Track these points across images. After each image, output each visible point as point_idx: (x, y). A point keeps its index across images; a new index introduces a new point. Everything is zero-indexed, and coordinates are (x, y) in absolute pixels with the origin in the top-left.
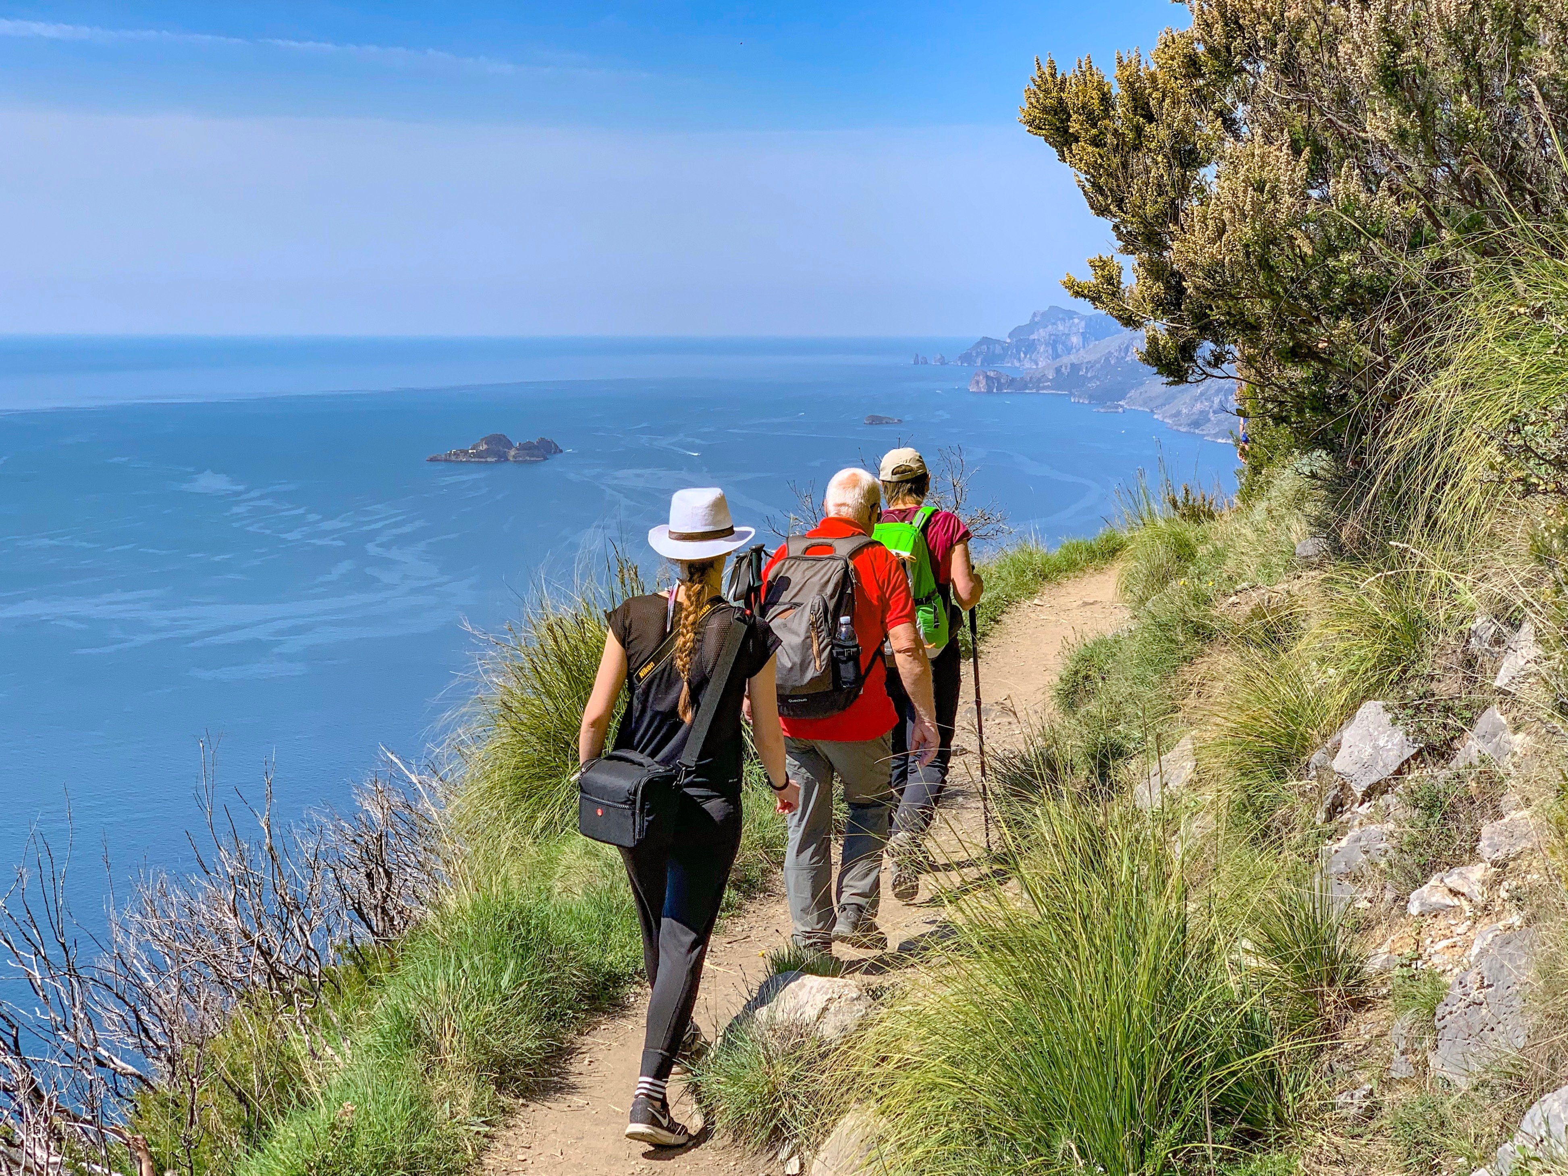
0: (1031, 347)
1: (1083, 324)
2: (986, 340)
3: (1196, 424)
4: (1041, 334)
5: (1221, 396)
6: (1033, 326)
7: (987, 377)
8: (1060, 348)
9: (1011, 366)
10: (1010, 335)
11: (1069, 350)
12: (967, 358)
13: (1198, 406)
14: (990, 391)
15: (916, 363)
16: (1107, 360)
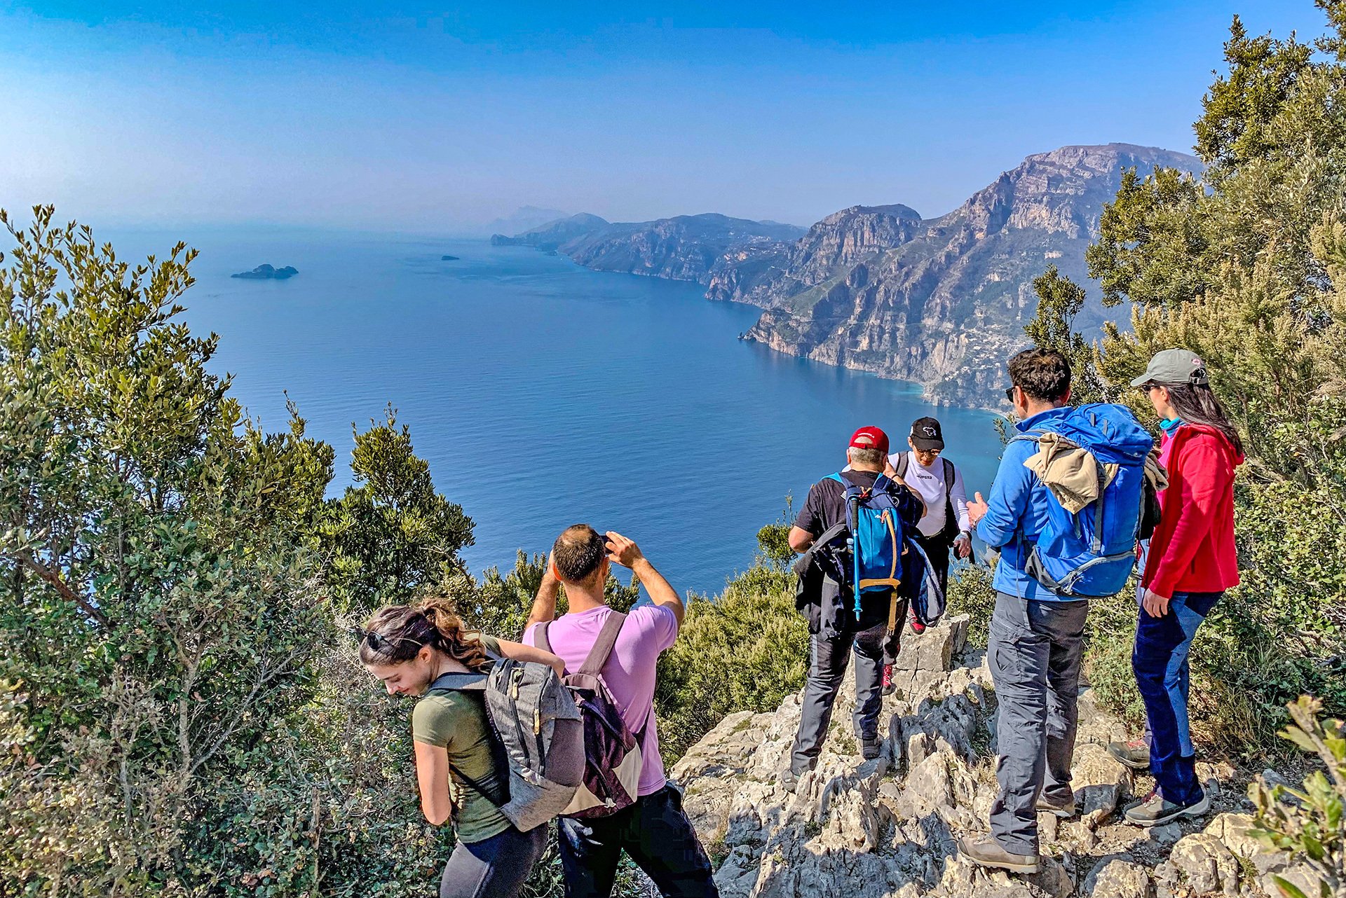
13: (587, 254)
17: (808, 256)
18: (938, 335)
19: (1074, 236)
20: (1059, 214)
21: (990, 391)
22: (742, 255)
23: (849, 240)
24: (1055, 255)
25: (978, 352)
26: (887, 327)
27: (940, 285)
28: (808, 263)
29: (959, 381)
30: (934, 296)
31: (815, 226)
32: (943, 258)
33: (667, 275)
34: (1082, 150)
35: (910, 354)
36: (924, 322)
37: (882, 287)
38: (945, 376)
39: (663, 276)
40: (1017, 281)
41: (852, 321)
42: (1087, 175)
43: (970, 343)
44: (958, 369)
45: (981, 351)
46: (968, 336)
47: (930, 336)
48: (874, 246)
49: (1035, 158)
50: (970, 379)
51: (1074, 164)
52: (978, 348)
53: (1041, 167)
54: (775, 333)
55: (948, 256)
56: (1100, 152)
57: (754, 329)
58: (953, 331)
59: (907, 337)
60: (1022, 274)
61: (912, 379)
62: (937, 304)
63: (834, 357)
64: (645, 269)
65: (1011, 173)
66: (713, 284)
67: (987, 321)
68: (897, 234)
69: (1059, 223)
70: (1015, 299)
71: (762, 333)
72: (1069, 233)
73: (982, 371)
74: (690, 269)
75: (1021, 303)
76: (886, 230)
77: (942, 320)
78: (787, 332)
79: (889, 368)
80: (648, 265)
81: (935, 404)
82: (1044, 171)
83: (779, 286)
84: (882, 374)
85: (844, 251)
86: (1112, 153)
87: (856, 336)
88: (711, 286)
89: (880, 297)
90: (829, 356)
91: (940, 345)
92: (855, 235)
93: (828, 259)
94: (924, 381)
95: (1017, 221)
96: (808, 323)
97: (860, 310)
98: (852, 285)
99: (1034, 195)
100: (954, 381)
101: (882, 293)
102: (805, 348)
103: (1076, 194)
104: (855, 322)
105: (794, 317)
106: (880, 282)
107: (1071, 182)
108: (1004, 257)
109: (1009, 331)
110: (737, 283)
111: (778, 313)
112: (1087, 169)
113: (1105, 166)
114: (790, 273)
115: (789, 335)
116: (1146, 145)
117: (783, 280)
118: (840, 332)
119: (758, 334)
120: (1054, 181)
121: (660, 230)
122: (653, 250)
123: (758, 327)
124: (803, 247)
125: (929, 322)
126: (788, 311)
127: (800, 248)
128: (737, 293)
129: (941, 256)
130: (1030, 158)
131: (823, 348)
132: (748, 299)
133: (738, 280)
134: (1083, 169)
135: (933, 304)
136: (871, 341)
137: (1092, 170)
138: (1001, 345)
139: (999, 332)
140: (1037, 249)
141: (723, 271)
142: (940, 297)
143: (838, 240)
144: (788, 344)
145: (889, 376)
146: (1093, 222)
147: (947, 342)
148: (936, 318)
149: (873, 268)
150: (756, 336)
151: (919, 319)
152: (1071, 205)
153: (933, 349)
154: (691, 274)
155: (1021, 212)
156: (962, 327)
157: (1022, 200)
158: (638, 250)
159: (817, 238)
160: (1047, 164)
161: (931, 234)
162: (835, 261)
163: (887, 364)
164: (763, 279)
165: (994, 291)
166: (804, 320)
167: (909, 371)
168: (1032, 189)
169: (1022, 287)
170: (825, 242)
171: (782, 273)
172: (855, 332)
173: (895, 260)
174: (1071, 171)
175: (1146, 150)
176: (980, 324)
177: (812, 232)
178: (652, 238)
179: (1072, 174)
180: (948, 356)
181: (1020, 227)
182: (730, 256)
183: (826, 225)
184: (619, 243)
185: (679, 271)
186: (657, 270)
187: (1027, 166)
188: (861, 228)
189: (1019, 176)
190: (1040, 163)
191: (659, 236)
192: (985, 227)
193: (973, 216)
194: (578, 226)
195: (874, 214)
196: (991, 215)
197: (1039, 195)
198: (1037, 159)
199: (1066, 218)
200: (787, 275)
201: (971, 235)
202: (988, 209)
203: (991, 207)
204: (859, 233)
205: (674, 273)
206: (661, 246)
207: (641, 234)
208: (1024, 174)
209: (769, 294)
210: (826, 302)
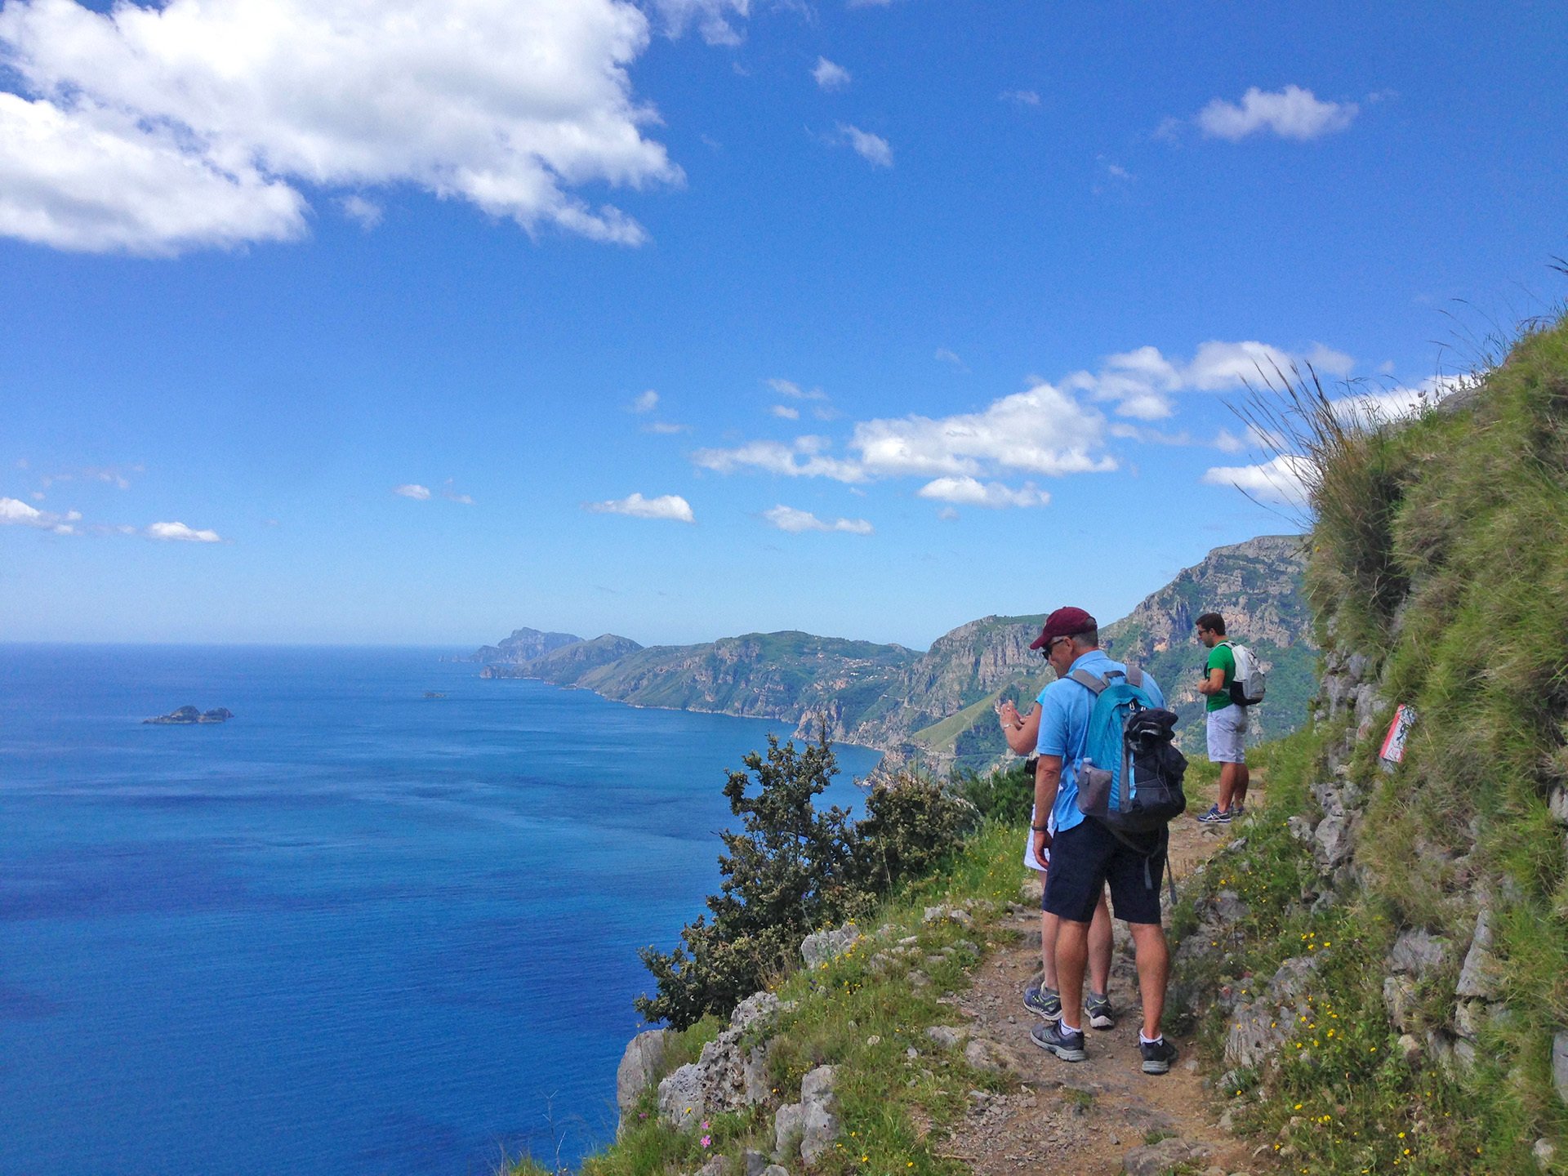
0: (513, 651)
1: (543, 638)
4: (518, 644)
5: (635, 681)
8: (533, 652)
9: (503, 663)
10: (501, 645)
11: (539, 653)
12: (476, 658)
13: (622, 687)
14: (494, 678)
17: (932, 681)
19: (1284, 644)
22: (838, 682)
23: (987, 658)
28: (934, 689)
31: (938, 643)
33: (736, 711)
34: (1278, 541)
39: (730, 713)
42: (1291, 570)
48: (1019, 666)
49: (1223, 552)
51: (1274, 558)
53: (1232, 562)
57: (877, 771)
64: (706, 704)
65: (1194, 569)
66: (802, 720)
69: (1262, 629)
72: (1276, 641)
74: (768, 703)
80: (708, 699)
82: (1236, 567)
83: (896, 720)
85: (981, 672)
88: (801, 723)
92: (995, 649)
93: (961, 684)
99: (1228, 597)
103: (1281, 593)
105: (930, 754)
107: (1272, 578)
110: (838, 719)
111: (907, 750)
112: (1289, 563)
114: (910, 701)
117: (901, 712)
119: (884, 778)
120: (1250, 578)
121: (724, 653)
122: (715, 679)
123: (879, 769)
124: (924, 669)
126: (920, 746)
127: (921, 670)
128: (839, 732)
130: (1215, 551)
132: (855, 739)
133: (839, 713)
134: (1284, 563)
137: (1296, 564)
141: (814, 702)
143: (973, 660)
150: (879, 780)
152: (1276, 607)
154: (769, 709)
157: (1211, 603)
158: (694, 680)
159: (943, 658)
160: (1238, 558)
162: (970, 684)
164: (873, 713)
166: (944, 757)
168: (1223, 589)
170: (954, 662)
171: (898, 704)
174: (1270, 566)
177: (935, 649)
178: (714, 664)
179: (1272, 569)
182: (822, 683)
183: (952, 641)
184: (667, 672)
185: (752, 706)
186: (722, 704)
187: (1213, 561)
188: (1002, 643)
189: (1203, 574)
190: (1229, 557)
191: (722, 661)
192: (1167, 637)
193: (1150, 623)
194: (602, 651)
195: (1017, 626)
196: (1174, 622)
197: (1232, 595)
198: (1225, 552)
199: (1271, 622)
200: (906, 704)
201: (1149, 647)
202: (1169, 614)
203: (1173, 612)
204: (1000, 648)
205: (746, 708)
206: (727, 673)
207: (697, 659)
208: (1210, 572)
209: (883, 731)
210: (970, 732)
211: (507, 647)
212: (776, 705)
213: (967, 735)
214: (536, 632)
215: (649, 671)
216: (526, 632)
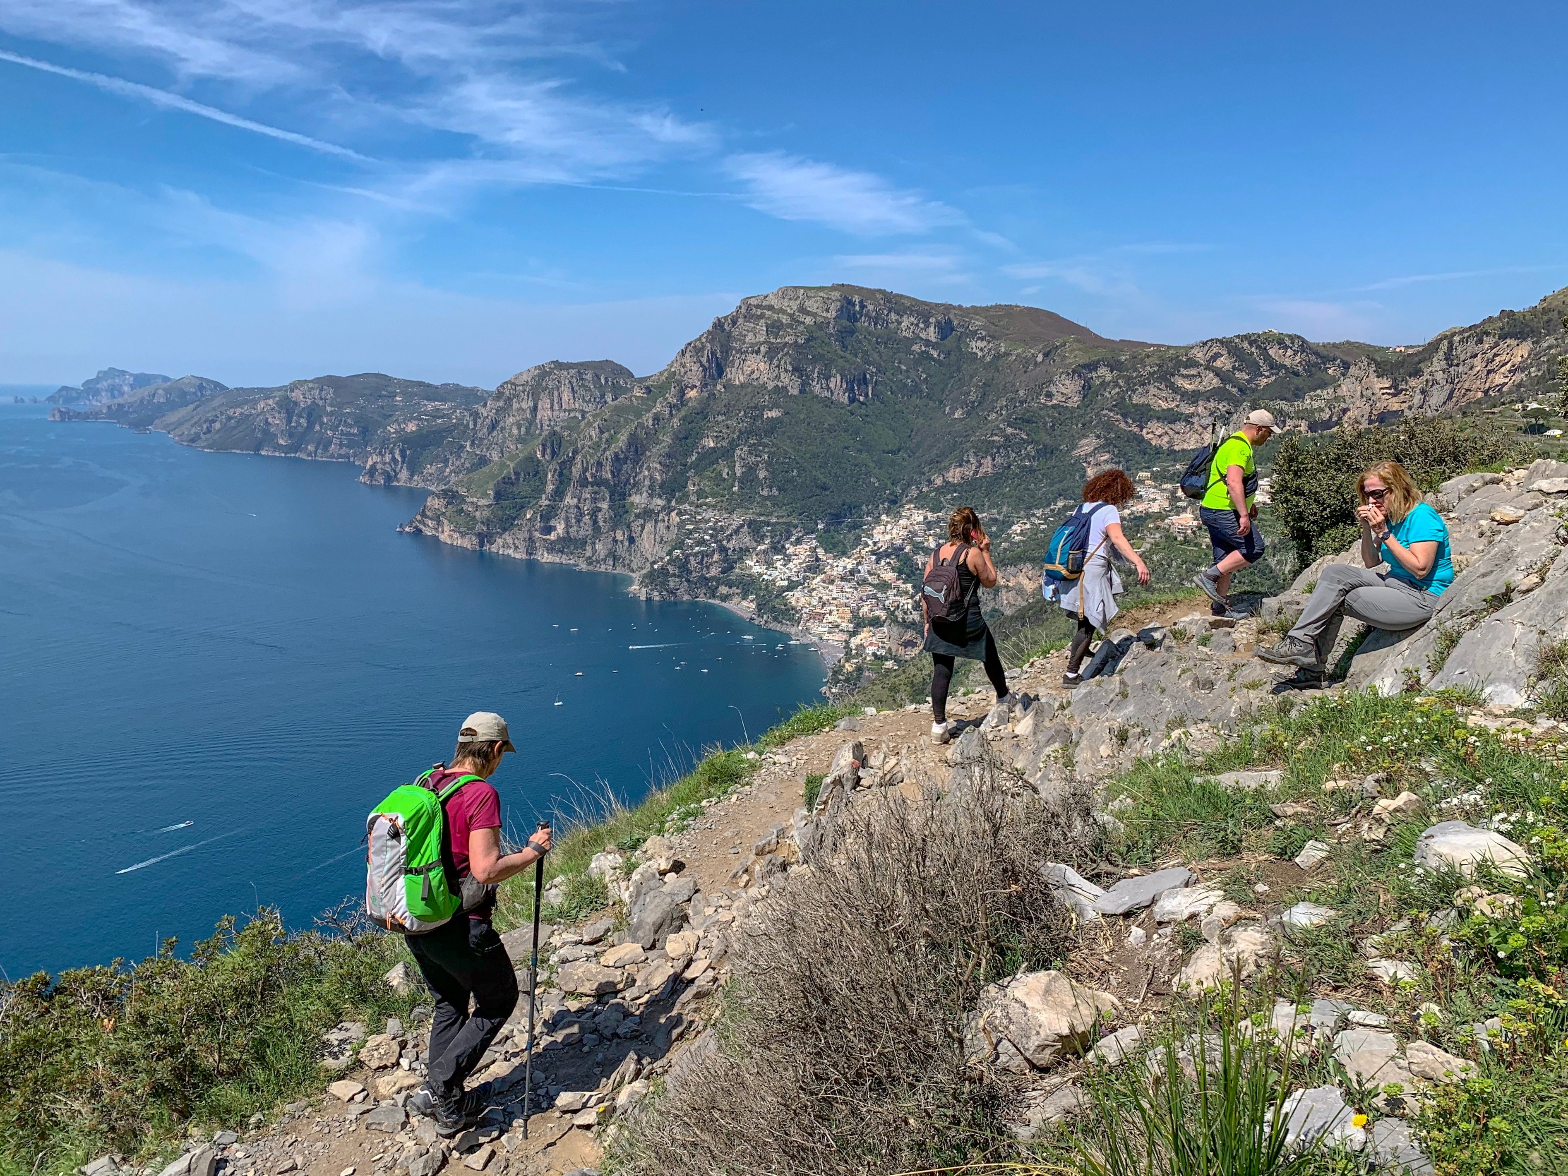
0: (97, 393)
1: (132, 379)
2: (64, 388)
3: (193, 440)
4: (104, 384)
5: (208, 424)
6: (97, 380)
7: (61, 412)
8: (116, 393)
9: (82, 406)
10: (83, 385)
11: (122, 394)
12: (51, 399)
13: (193, 430)
14: (63, 420)
15: (16, 401)
16: (142, 402)
17: (493, 427)
18: (647, 514)
19: (796, 392)
20: (778, 366)
21: (705, 578)
22: (410, 425)
23: (544, 403)
24: (774, 414)
25: (691, 532)
26: (586, 508)
27: (648, 453)
28: (495, 434)
29: (671, 569)
30: (641, 467)
31: (502, 386)
32: (651, 422)
33: (309, 455)
34: (802, 291)
35: (615, 541)
36: (632, 499)
37: (579, 457)
38: (654, 563)
39: (303, 456)
40: (733, 445)
41: (544, 502)
42: (808, 320)
43: (682, 521)
44: (669, 553)
45: (695, 530)
46: (680, 514)
47: (638, 516)
48: (575, 410)
49: (752, 301)
50: (684, 566)
51: (795, 308)
52: (691, 527)
53: (759, 312)
54: (445, 521)
55: (657, 419)
56: (822, 294)
57: (419, 517)
58: (663, 508)
59: (611, 518)
60: (739, 437)
61: (619, 570)
62: (645, 477)
63: (522, 549)
64: (278, 447)
65: (726, 318)
66: (370, 462)
67: (700, 494)
68: (603, 396)
69: (778, 377)
70: (732, 468)
71: (430, 523)
72: (789, 388)
73: (696, 555)
74: (341, 445)
75: (739, 471)
76: (590, 390)
77: (651, 496)
78: (461, 519)
79: (590, 558)
80: (281, 442)
81: (643, 598)
82: (762, 316)
83: (458, 463)
84: (583, 566)
85: (539, 417)
86: (836, 295)
87: (549, 519)
88: (368, 467)
89: (576, 471)
90: (516, 547)
91: (649, 527)
92: (551, 394)
93: (519, 428)
94: (633, 571)
95: (737, 376)
96: (489, 506)
97: (552, 487)
98: (543, 456)
99: (752, 345)
100: (663, 569)
101: (579, 466)
102: (483, 538)
103: (796, 342)
104: (547, 502)
105: (468, 500)
106: (576, 452)
107: (792, 328)
108: (721, 418)
109: (724, 505)
110: (403, 462)
111: (451, 496)
112: (808, 313)
113: (827, 310)
114: (473, 444)
115: (465, 523)
116: (872, 287)
117: (464, 455)
118: (528, 516)
119: (425, 525)
120: (774, 328)
121: (297, 395)
122: (289, 422)
123: (424, 515)
124: (487, 412)
125: (638, 500)
126: (462, 491)
127: (485, 414)
128: (404, 475)
129: (648, 420)
130: (745, 301)
131: (508, 538)
132: (417, 482)
133: (403, 456)
134: (804, 313)
135: (641, 476)
136: (568, 526)
137: (815, 315)
138: (716, 522)
139: (714, 507)
140: (756, 408)
141: (384, 445)
142: (649, 468)
143: (531, 404)
144: (463, 535)
145: (591, 568)
146: (816, 375)
147: (656, 522)
148: (645, 494)
149: (570, 435)
150: (421, 526)
151: (624, 496)
152: (790, 355)
153: (642, 531)
154: (342, 452)
155: (736, 365)
156: (673, 503)
157: (739, 351)
158: (267, 422)
159: (505, 401)
160: (765, 308)
161: (638, 393)
162: (528, 430)
163: (589, 554)
164: (437, 456)
165: (710, 457)
166: (483, 502)
167: (615, 559)
168: (749, 338)
169: (738, 452)
170: (515, 406)
171: (462, 447)
172: (548, 515)
173: (596, 425)
174: (791, 316)
175: (872, 292)
176: (693, 498)
177: (499, 395)
178: (287, 406)
179: (793, 319)
180: (658, 540)
181: (737, 383)
182: (395, 426)
183: (516, 385)
184: (240, 414)
185: (326, 449)
186: (295, 448)
187: (743, 311)
188: (558, 388)
189: (734, 322)
190: (758, 306)
191: (296, 403)
192: (698, 384)
193: (683, 370)
194: (183, 394)
195: (573, 372)
196: (705, 369)
197: (756, 344)
198: (753, 302)
199: (786, 371)
200: (468, 448)
201: (682, 393)
202: (701, 362)
203: (704, 360)
204: (556, 393)
205: (320, 451)
206: (300, 416)
207: (271, 402)
208: (741, 320)
209: (446, 474)
210: (510, 478)
211: (91, 388)
212: (349, 446)
213: (507, 481)
214: (124, 373)
215: (222, 414)
216: (112, 373)
